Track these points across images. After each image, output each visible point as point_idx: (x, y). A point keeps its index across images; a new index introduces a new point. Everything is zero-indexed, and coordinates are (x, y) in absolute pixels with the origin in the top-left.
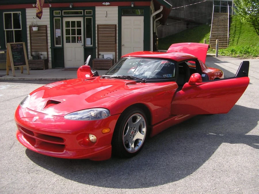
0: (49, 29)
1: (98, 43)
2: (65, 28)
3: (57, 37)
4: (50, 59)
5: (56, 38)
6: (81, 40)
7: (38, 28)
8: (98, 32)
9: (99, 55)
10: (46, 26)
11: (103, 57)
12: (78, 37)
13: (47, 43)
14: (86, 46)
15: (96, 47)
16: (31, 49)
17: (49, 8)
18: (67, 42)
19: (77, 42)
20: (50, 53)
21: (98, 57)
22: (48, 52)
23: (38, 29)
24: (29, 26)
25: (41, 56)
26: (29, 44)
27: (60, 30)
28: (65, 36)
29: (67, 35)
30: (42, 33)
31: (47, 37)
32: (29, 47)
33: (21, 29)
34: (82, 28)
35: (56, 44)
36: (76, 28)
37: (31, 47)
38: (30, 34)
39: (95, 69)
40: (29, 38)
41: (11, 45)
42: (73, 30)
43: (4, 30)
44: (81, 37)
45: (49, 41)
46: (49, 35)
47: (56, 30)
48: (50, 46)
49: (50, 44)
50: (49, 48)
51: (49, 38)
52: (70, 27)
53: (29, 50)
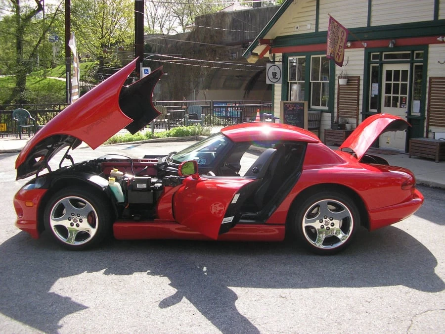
0: (362, 82)
1: (429, 111)
2: (384, 82)
3: (374, 96)
5: (372, 98)
6: (406, 103)
7: (348, 80)
8: (430, 90)
9: (428, 132)
10: (359, 78)
11: (434, 137)
12: (401, 97)
13: (358, 104)
14: (412, 114)
15: (425, 118)
16: (338, 112)
17: (364, 49)
18: (385, 106)
19: (401, 107)
20: (360, 121)
21: (427, 137)
22: (358, 119)
23: (347, 83)
24: (338, 76)
25: (347, 125)
26: (336, 106)
27: (377, 84)
28: (384, 95)
29: (386, 93)
30: (352, 89)
31: (358, 95)
32: (336, 110)
33: (329, 82)
34: (408, 83)
35: (371, 108)
36: (400, 82)
37: (338, 110)
38: (339, 89)
39: (412, 156)
40: (336, 96)
41: (284, 103)
42: (396, 86)
43: (311, 81)
44: (406, 97)
45: (361, 102)
46: (361, 92)
47: (373, 84)
48: (361, 111)
49: (361, 107)
50: (360, 113)
51: (361, 97)
52: (391, 81)
53: (336, 115)
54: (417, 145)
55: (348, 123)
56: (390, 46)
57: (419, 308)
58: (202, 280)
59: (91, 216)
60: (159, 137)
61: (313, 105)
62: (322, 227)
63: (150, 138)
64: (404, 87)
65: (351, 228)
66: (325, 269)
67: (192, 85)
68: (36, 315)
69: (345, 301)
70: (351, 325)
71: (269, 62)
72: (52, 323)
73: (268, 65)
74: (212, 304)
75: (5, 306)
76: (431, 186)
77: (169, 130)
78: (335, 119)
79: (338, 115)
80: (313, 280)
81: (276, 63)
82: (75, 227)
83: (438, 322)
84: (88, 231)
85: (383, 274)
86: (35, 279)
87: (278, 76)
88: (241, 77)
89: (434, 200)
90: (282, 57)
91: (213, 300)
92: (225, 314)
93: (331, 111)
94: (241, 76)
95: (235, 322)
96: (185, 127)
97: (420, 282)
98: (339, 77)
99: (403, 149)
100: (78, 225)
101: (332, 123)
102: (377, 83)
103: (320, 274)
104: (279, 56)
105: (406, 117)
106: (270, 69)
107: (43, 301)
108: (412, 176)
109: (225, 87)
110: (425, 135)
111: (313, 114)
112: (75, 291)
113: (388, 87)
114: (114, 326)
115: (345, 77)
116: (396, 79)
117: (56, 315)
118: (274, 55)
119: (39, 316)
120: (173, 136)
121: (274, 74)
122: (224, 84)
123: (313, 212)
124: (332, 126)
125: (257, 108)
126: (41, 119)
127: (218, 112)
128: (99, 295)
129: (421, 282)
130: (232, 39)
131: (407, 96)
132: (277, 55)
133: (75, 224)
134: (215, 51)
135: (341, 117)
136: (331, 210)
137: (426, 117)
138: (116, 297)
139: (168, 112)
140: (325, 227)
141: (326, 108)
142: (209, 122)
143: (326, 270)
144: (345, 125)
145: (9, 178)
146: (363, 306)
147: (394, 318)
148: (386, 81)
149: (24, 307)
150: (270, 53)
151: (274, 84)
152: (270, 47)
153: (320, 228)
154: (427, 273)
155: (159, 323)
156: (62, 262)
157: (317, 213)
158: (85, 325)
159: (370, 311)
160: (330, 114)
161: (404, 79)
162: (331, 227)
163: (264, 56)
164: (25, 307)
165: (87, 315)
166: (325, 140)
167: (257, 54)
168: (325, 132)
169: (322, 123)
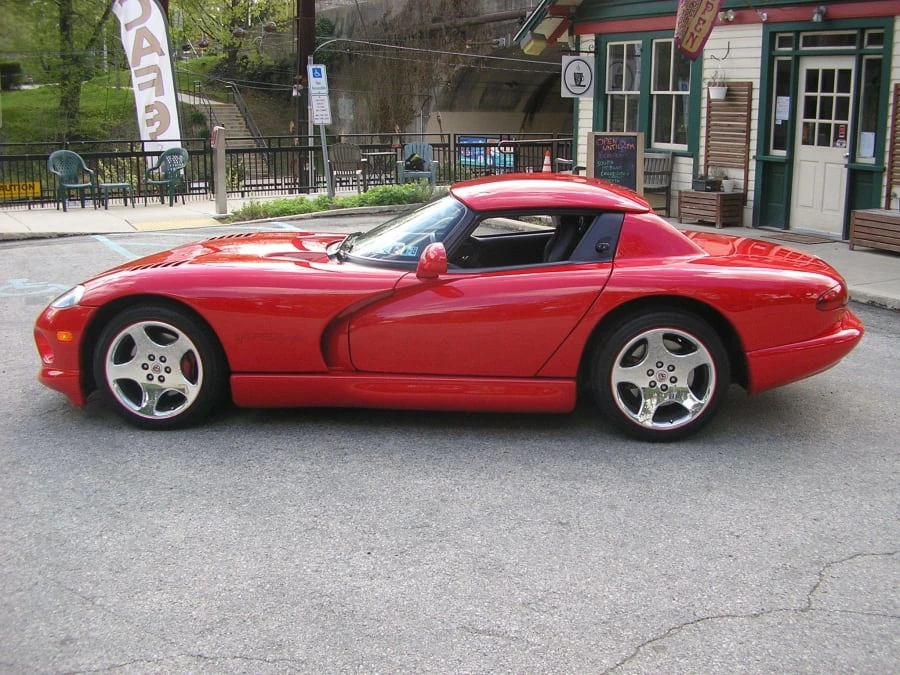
0: (756, 94)
1: (892, 154)
2: (802, 94)
3: (780, 123)
4: (751, 195)
5: (776, 126)
6: (845, 138)
7: (728, 90)
8: (895, 111)
9: (889, 197)
10: (750, 84)
12: (837, 126)
13: (748, 141)
14: (859, 160)
15: (885, 169)
16: (707, 156)
17: (760, 26)
18: (804, 143)
19: (834, 146)
20: (752, 175)
21: (888, 207)
22: (748, 170)
23: (727, 95)
24: (707, 81)
25: (724, 182)
26: (703, 142)
27: (788, 98)
28: (801, 120)
29: (806, 117)
30: (736, 108)
31: (749, 120)
32: (702, 151)
33: (688, 93)
34: (851, 95)
35: (775, 148)
36: (835, 95)
37: (707, 151)
38: (709, 108)
39: (856, 247)
40: (704, 122)
41: (596, 137)
42: (826, 102)
43: (652, 92)
44: (846, 125)
45: (754, 135)
46: (755, 114)
47: (779, 98)
48: (753, 153)
49: (754, 145)
50: (751, 157)
51: (755, 125)
52: (816, 91)
53: (702, 161)
54: (867, 223)
55: (726, 178)
56: (816, 18)
57: (840, 549)
58: (404, 488)
59: (189, 360)
60: (343, 207)
61: (656, 141)
62: (653, 384)
63: (327, 207)
64: (843, 103)
65: (711, 387)
66: (653, 470)
67: (417, 103)
68: (66, 555)
69: (689, 533)
70: (695, 581)
71: (567, 52)
72: (96, 569)
73: (566, 59)
74: (418, 535)
75: (8, 537)
76: (889, 307)
77: (365, 191)
78: (702, 171)
79: (707, 161)
80: (628, 490)
81: (583, 55)
82: (156, 381)
83: (874, 577)
84: (183, 390)
85: (772, 481)
86: (72, 486)
87: (586, 81)
88: (516, 85)
89: (893, 335)
90: (594, 43)
91: (422, 527)
92: (443, 555)
93: (693, 153)
94: (515, 83)
95: (462, 570)
96: (396, 187)
97: (846, 498)
98: (709, 84)
99: (838, 233)
100: (161, 379)
101: (694, 177)
102: (787, 95)
103: (643, 478)
104: (588, 42)
105: (846, 166)
106: (570, 67)
107: (84, 528)
108: (841, 284)
109: (483, 106)
110: (883, 204)
111: (657, 159)
112: (149, 508)
113: (810, 103)
114: (219, 577)
115: (722, 84)
116: (827, 87)
117: (107, 554)
118: (578, 38)
119: (73, 556)
120: (371, 205)
121: (578, 78)
122: (481, 101)
123: (634, 355)
124: (695, 183)
125: (545, 148)
126: (107, 172)
127: (470, 157)
128: (195, 516)
129: (850, 498)
130: (498, 7)
131: (849, 122)
132: (584, 37)
133: (156, 376)
134: (464, 32)
135: (713, 165)
136: (670, 350)
137: (887, 166)
138: (228, 520)
139: (364, 157)
140: (659, 385)
141: (684, 148)
142: (447, 176)
143: (656, 472)
144: (721, 182)
145: (38, 289)
146: (724, 544)
147: (786, 569)
148: (807, 91)
149: (45, 539)
150: (571, 34)
151: (578, 99)
152: (570, 21)
153: (647, 386)
154: (863, 481)
155: (309, 570)
156: (128, 453)
157: (642, 357)
158: (162, 575)
159: (739, 555)
160: (691, 160)
161: (844, 87)
162: (670, 385)
163: (559, 40)
164: (48, 539)
165: (167, 555)
166: (680, 212)
167: (543, 35)
168: (680, 197)
169: (674, 178)
